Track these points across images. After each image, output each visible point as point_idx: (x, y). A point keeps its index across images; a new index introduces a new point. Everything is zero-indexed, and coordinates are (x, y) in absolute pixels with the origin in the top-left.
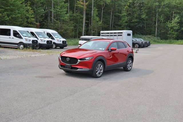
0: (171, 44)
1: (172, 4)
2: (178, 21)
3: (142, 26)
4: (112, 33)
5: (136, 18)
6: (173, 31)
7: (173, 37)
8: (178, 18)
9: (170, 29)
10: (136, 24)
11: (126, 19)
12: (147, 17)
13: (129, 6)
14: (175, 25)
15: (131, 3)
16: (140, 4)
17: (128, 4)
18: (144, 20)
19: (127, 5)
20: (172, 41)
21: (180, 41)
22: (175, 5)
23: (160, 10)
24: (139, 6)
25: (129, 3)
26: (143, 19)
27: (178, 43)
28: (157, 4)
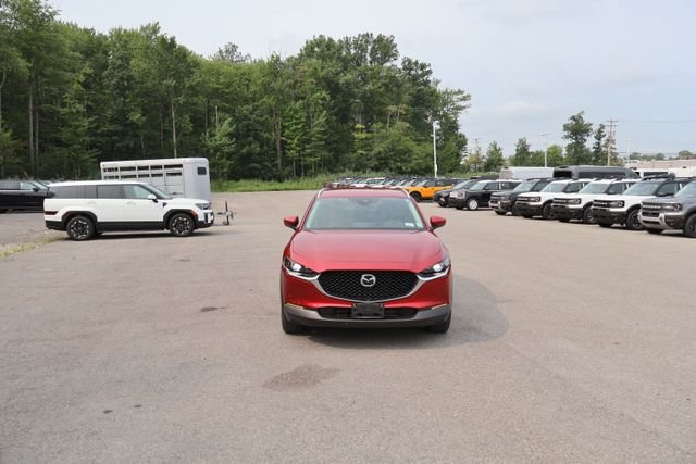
0: (222, 191)
1: (211, 85)
2: (231, 130)
3: (135, 144)
4: (146, 168)
5: (113, 121)
6: (221, 158)
7: (223, 173)
8: (231, 124)
9: (212, 151)
10: (115, 138)
11: (86, 122)
12: (144, 118)
13: (86, 85)
14: (225, 140)
15: (90, 76)
16: (122, 79)
17: (82, 79)
18: (138, 128)
19: (79, 82)
20: (225, 184)
21: (242, 182)
22: (218, 89)
23: (182, 99)
24: (117, 87)
25: (85, 74)
26: (133, 123)
27: (240, 189)
28: (172, 82)
